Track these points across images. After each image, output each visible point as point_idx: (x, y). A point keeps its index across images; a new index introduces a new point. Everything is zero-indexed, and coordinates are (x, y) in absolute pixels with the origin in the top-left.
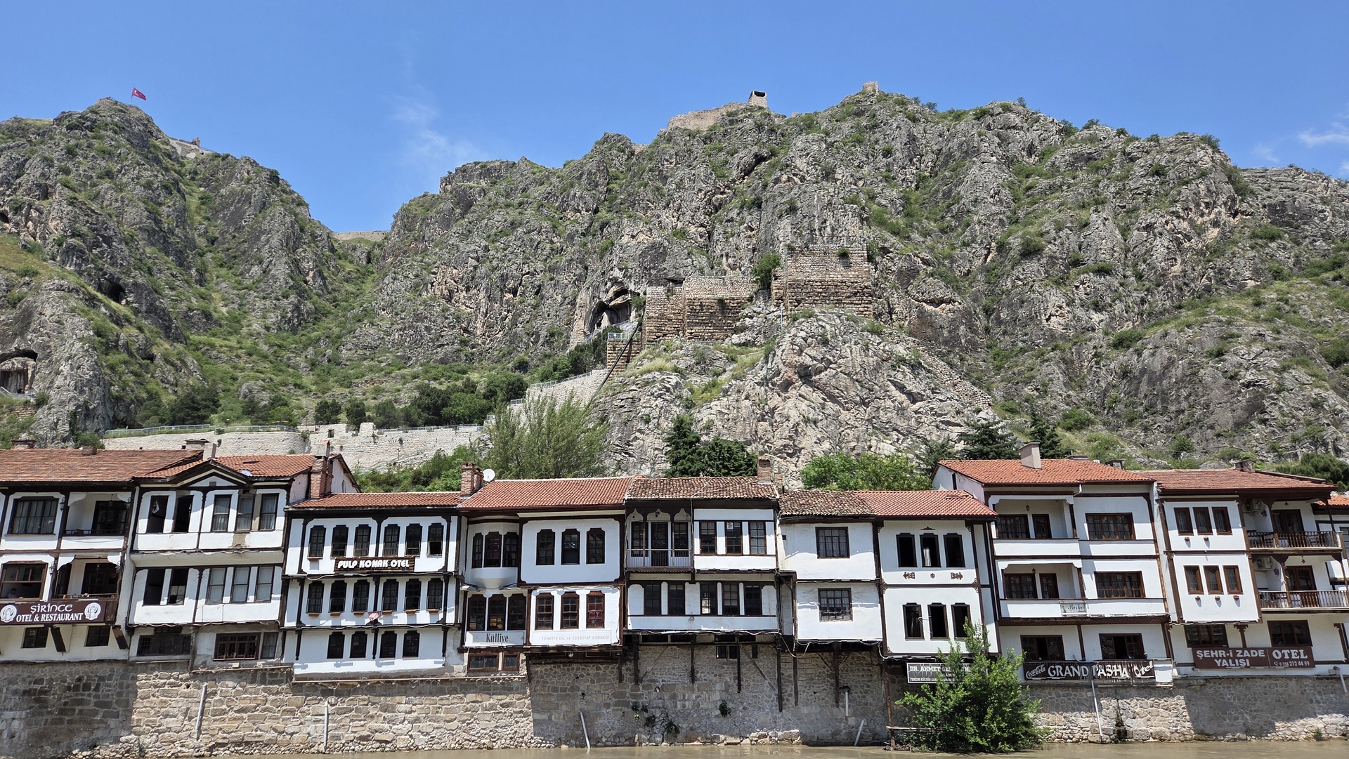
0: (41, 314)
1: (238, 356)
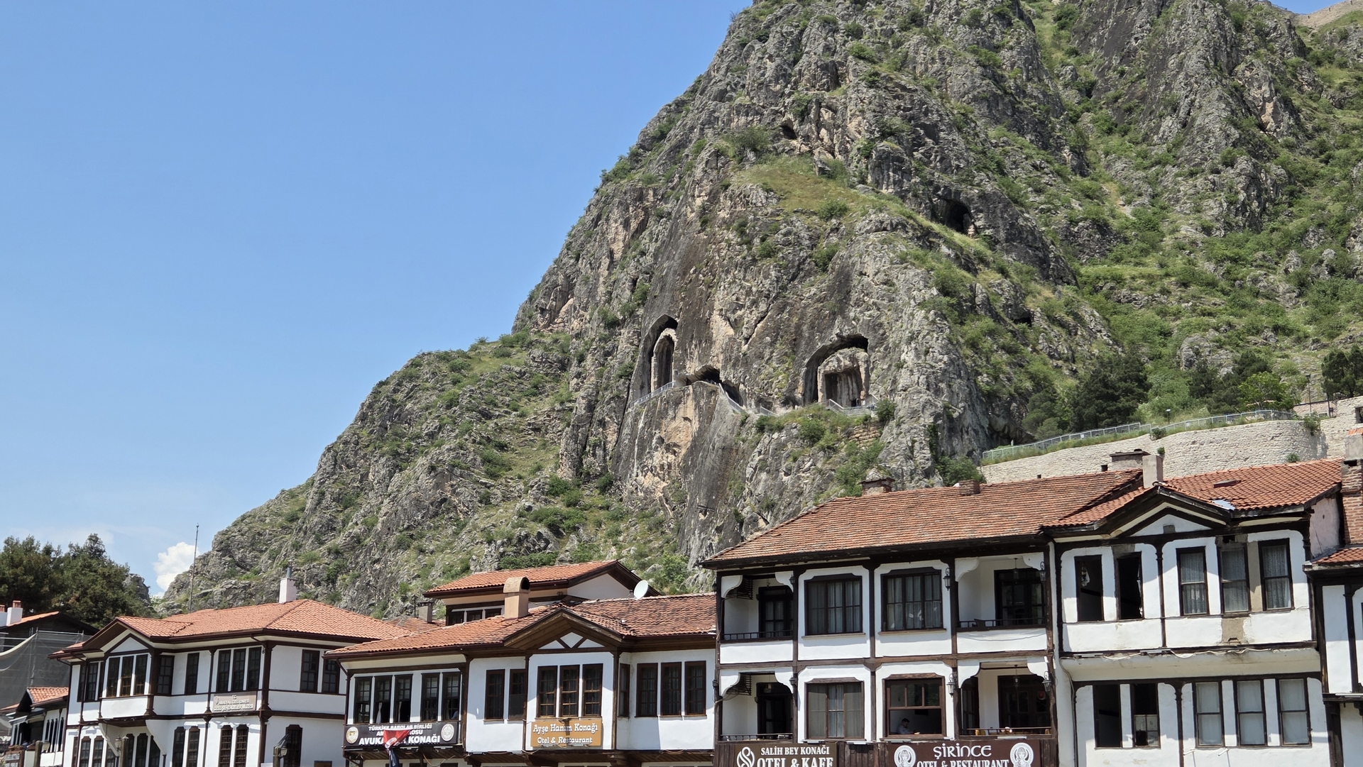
0: (861, 274)
1: (1165, 292)
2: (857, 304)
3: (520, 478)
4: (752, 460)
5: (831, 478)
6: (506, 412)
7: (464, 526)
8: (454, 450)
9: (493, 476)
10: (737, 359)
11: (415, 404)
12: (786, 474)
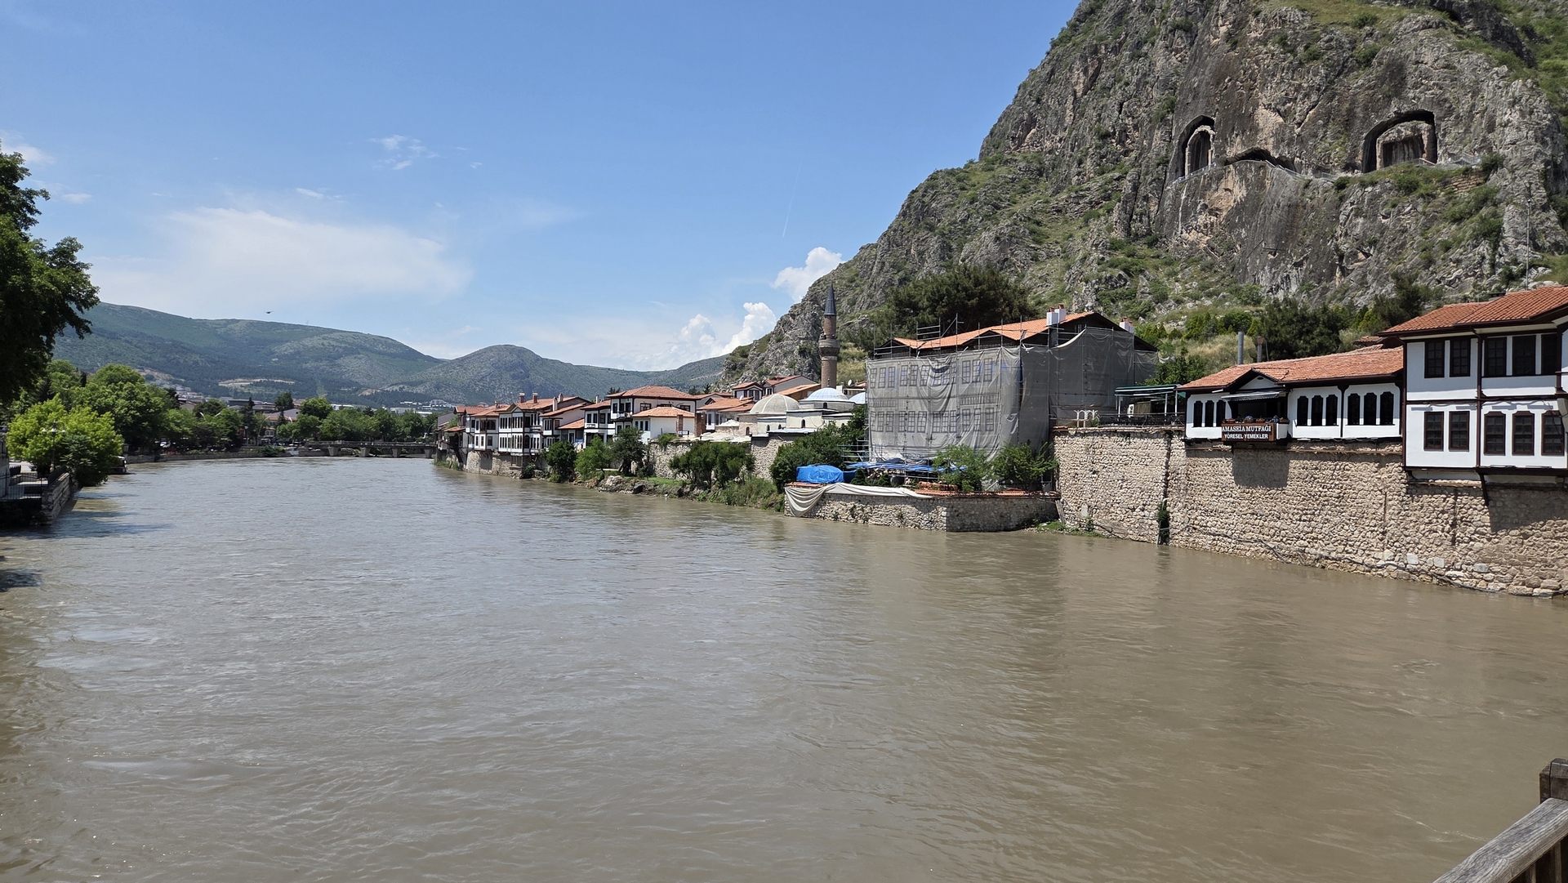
0: (1418, 62)
2: (1415, 86)
3: (1057, 243)
4: (1345, 209)
5: (1435, 218)
6: (1009, 205)
7: (1024, 276)
8: (1011, 226)
9: (1040, 243)
10: (1291, 140)
11: (938, 204)
12: (1384, 217)
